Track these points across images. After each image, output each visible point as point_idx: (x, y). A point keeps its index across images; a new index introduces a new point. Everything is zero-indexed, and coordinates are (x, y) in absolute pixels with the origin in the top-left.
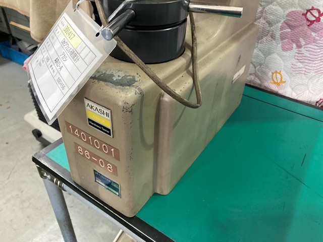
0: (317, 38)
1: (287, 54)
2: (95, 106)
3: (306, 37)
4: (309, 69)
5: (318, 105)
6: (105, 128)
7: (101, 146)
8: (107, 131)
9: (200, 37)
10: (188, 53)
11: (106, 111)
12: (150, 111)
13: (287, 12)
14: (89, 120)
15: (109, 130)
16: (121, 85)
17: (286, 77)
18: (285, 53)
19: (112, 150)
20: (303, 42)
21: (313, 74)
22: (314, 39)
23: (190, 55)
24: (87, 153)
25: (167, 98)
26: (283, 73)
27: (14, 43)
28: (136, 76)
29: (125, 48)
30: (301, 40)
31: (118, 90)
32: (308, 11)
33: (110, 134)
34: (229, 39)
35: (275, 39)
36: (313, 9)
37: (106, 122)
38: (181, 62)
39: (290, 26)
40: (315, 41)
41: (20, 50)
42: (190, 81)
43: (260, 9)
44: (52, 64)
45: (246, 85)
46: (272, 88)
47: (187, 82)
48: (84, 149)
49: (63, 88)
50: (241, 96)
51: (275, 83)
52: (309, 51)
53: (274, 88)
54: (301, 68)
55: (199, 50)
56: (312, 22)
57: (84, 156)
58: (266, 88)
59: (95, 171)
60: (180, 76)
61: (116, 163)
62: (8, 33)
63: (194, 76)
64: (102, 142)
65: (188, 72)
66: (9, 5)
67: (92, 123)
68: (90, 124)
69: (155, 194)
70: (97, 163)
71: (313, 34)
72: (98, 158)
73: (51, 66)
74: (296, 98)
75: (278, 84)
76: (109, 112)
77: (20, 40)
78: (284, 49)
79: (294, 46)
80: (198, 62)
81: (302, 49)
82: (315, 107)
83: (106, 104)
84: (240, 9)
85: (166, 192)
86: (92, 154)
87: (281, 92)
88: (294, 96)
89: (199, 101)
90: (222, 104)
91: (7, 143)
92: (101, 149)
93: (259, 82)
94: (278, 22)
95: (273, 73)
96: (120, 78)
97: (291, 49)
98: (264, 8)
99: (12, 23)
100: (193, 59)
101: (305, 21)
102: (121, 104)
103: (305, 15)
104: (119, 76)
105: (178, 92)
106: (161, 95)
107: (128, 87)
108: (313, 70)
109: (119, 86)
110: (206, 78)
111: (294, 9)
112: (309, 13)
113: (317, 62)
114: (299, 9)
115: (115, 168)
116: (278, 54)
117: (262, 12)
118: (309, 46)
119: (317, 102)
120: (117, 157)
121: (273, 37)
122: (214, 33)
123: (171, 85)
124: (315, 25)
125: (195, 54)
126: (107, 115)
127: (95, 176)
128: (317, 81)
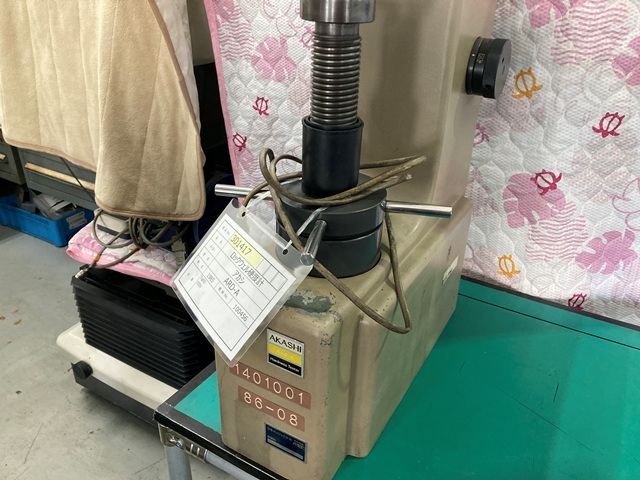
0: (555, 210)
1: (518, 231)
2: (282, 338)
3: (539, 208)
4: (550, 254)
5: (572, 304)
6: (292, 365)
7: (283, 391)
8: (297, 370)
9: (397, 233)
10: (386, 258)
11: (297, 344)
12: (348, 339)
13: (510, 175)
14: (270, 355)
15: (299, 368)
16: (316, 311)
17: (519, 263)
18: (513, 230)
19: (301, 394)
20: (537, 216)
21: (556, 259)
22: (552, 212)
23: (389, 261)
24: (258, 401)
25: (367, 321)
26: (515, 259)
27: (27, 198)
28: (331, 297)
29: (322, 269)
30: (534, 213)
31: (313, 319)
32: (538, 175)
33: (299, 373)
34: (434, 227)
35: (497, 211)
36: (544, 172)
37: (296, 359)
38: (379, 271)
39: (516, 194)
40: (553, 214)
41: (37, 211)
42: (393, 296)
43: (472, 168)
44: (220, 285)
45: (463, 277)
46: (501, 281)
47: (390, 297)
48: (254, 395)
49: (245, 318)
50: (457, 295)
51: (505, 273)
52: (547, 228)
53: (503, 280)
54: (540, 251)
55: (399, 251)
56: (545, 190)
57: (253, 405)
58: (492, 280)
59: (267, 426)
60: (379, 289)
61: (303, 412)
62: (19, 183)
63: (396, 288)
64: (285, 385)
65: (389, 283)
66: (52, 149)
67: (273, 359)
68: (270, 361)
69: (348, 457)
70: (274, 415)
71: (550, 206)
72: (276, 406)
73: (220, 289)
74: (538, 295)
75: (509, 275)
76: (302, 345)
77: (38, 193)
78: (512, 225)
79: (526, 220)
80: (400, 265)
81: (537, 225)
82: (569, 309)
83: (299, 336)
84: (449, 209)
85: (364, 454)
86: (266, 402)
87: (515, 286)
88: (535, 292)
89: (408, 324)
90: (432, 315)
91: (18, 392)
92: (282, 395)
93: (480, 271)
94: (499, 187)
95: (500, 259)
96: (311, 301)
97: (523, 224)
98: (476, 168)
99: (30, 166)
100: (393, 265)
101: (536, 188)
102: (317, 334)
103: (535, 180)
104: (309, 299)
105: (380, 312)
106: (361, 318)
107: (324, 314)
108: (557, 254)
109: (314, 313)
110: (411, 288)
111: (519, 172)
112: (539, 178)
113: (560, 243)
114: (525, 172)
115: (301, 419)
116: (505, 232)
117: (474, 173)
118: (546, 221)
119: (570, 300)
120: (307, 405)
121: (494, 207)
122: (414, 225)
123: (370, 303)
124: (550, 193)
125: (395, 259)
126: (299, 349)
127: (267, 434)
128: (565, 270)
